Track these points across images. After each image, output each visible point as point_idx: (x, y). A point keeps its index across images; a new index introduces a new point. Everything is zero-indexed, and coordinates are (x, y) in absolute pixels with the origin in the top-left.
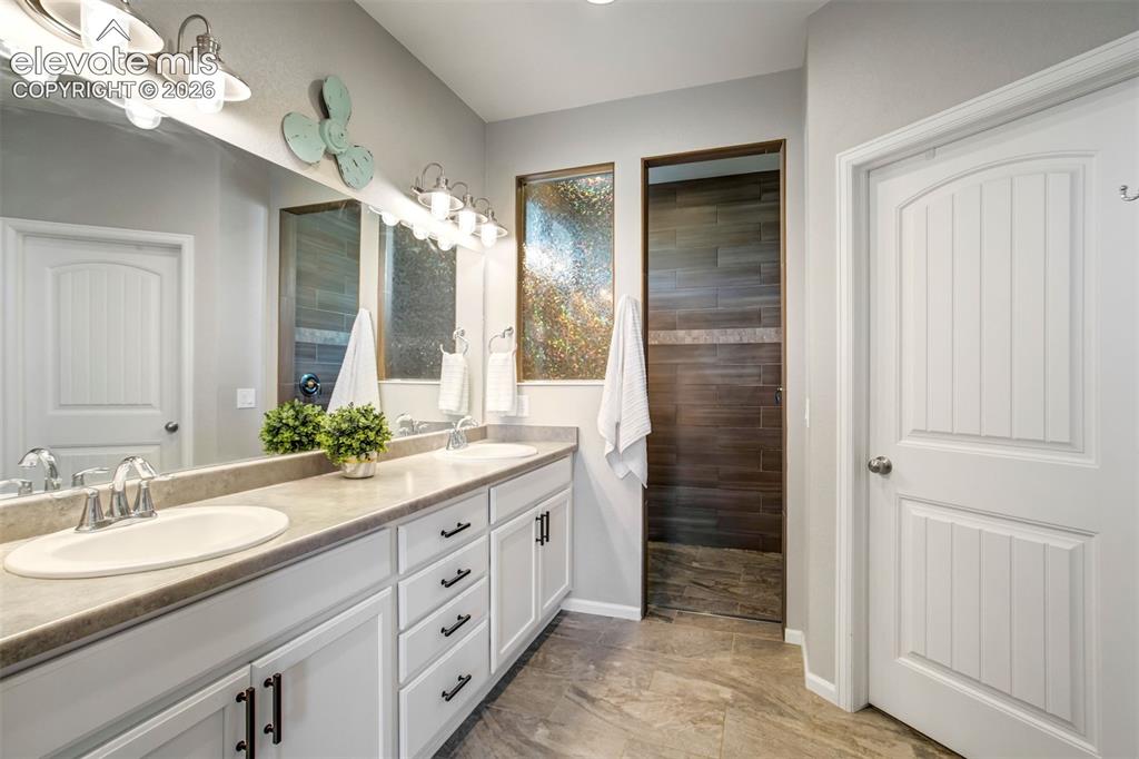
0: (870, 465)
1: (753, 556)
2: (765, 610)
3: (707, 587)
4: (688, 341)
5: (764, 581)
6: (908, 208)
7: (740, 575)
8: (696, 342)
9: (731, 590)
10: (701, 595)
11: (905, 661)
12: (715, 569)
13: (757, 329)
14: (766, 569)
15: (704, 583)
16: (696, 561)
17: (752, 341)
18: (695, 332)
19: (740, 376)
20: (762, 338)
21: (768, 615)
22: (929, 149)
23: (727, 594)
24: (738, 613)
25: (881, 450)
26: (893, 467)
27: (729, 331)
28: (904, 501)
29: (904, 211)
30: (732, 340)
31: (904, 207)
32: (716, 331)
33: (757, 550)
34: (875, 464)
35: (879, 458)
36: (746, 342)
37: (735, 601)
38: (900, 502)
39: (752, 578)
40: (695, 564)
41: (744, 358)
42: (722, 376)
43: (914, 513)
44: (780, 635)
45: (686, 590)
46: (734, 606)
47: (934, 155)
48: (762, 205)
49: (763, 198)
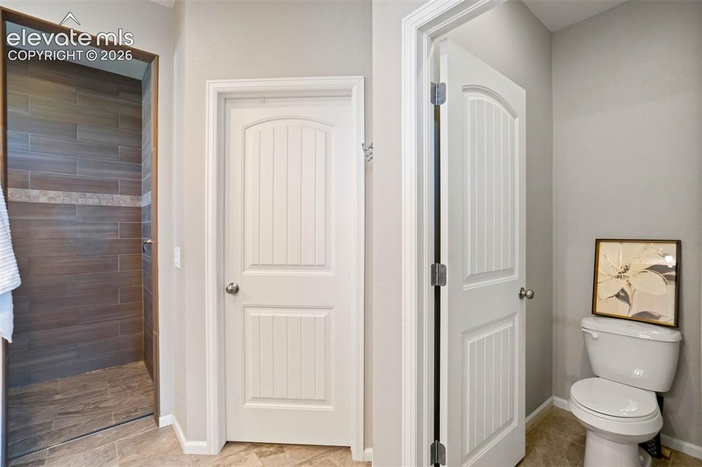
0: (227, 290)
1: (113, 370)
2: (136, 411)
3: (78, 412)
4: (43, 200)
5: (129, 388)
6: (250, 129)
7: (107, 390)
8: (53, 202)
9: (102, 405)
10: (72, 422)
11: (249, 404)
12: (79, 394)
13: (115, 195)
14: (128, 378)
15: (72, 410)
16: (57, 394)
17: (110, 205)
18: (52, 193)
19: (99, 231)
20: (119, 202)
21: (139, 413)
22: (262, 98)
23: (100, 411)
24: (114, 423)
25: (233, 279)
26: (240, 288)
27: (88, 195)
28: (246, 309)
29: (247, 130)
30: (90, 202)
31: (247, 128)
32: (75, 194)
33: (115, 364)
34: (230, 288)
35: (232, 284)
36: (104, 204)
37: (108, 414)
38: (244, 310)
39: (118, 388)
40: (57, 397)
41: (103, 217)
42: (83, 231)
43: (252, 314)
44: (154, 424)
45: (53, 425)
46: (108, 418)
47: (264, 102)
48: (120, 100)
49: (120, 95)
